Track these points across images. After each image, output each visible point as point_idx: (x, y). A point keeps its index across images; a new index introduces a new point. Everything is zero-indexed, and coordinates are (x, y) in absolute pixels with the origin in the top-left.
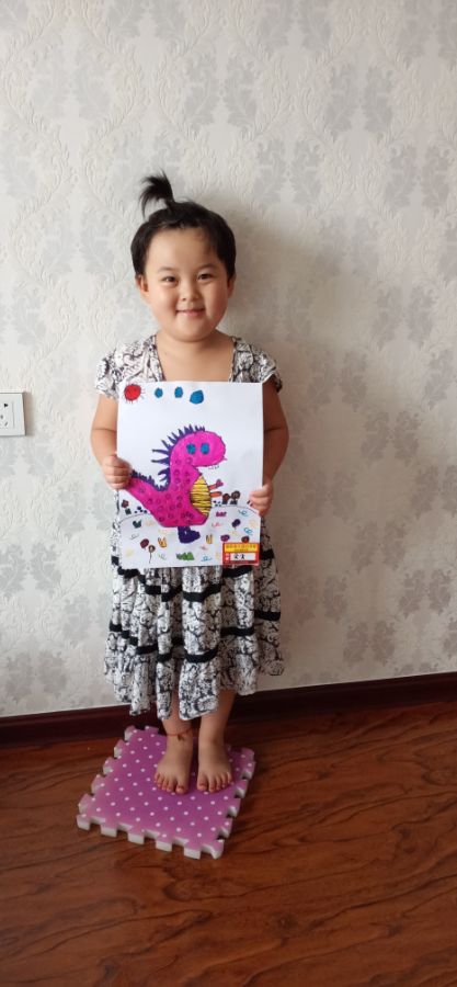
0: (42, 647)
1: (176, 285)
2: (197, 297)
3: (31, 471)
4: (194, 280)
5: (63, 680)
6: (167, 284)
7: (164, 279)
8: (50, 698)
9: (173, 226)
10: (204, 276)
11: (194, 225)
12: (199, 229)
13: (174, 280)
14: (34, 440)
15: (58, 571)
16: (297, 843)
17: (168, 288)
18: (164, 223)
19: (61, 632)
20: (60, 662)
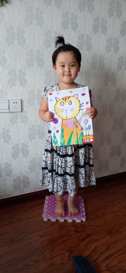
0: (24, 174)
1: (64, 68)
2: (70, 71)
3: (22, 122)
4: (69, 66)
5: (29, 184)
6: (62, 67)
7: (61, 66)
8: (25, 189)
9: (65, 51)
11: (70, 50)
12: (72, 52)
14: (23, 113)
15: (28, 151)
16: (102, 215)
17: (62, 69)
18: (62, 50)
19: (29, 169)
20: (28, 178)
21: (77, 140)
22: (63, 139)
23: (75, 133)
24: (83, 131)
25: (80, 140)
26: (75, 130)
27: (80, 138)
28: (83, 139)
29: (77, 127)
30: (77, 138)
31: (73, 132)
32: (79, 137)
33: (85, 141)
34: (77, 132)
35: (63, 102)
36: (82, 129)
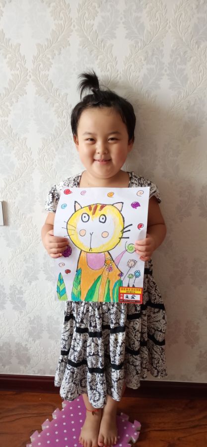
0: (17, 340)
1: (94, 143)
3: (8, 245)
4: (106, 141)
5: (29, 359)
7: (87, 139)
8: (22, 367)
10: (112, 139)
12: (112, 108)
13: (93, 140)
14: (9, 228)
15: (24, 301)
17: (89, 145)
19: (27, 334)
20: (27, 350)
21: (108, 294)
22: (79, 287)
23: (105, 279)
24: (122, 278)
25: (113, 294)
26: (107, 274)
27: (113, 290)
28: (120, 293)
29: (110, 269)
30: (109, 289)
31: (100, 277)
32: (111, 287)
33: (123, 296)
34: (109, 278)
35: (88, 215)
36: (121, 274)
